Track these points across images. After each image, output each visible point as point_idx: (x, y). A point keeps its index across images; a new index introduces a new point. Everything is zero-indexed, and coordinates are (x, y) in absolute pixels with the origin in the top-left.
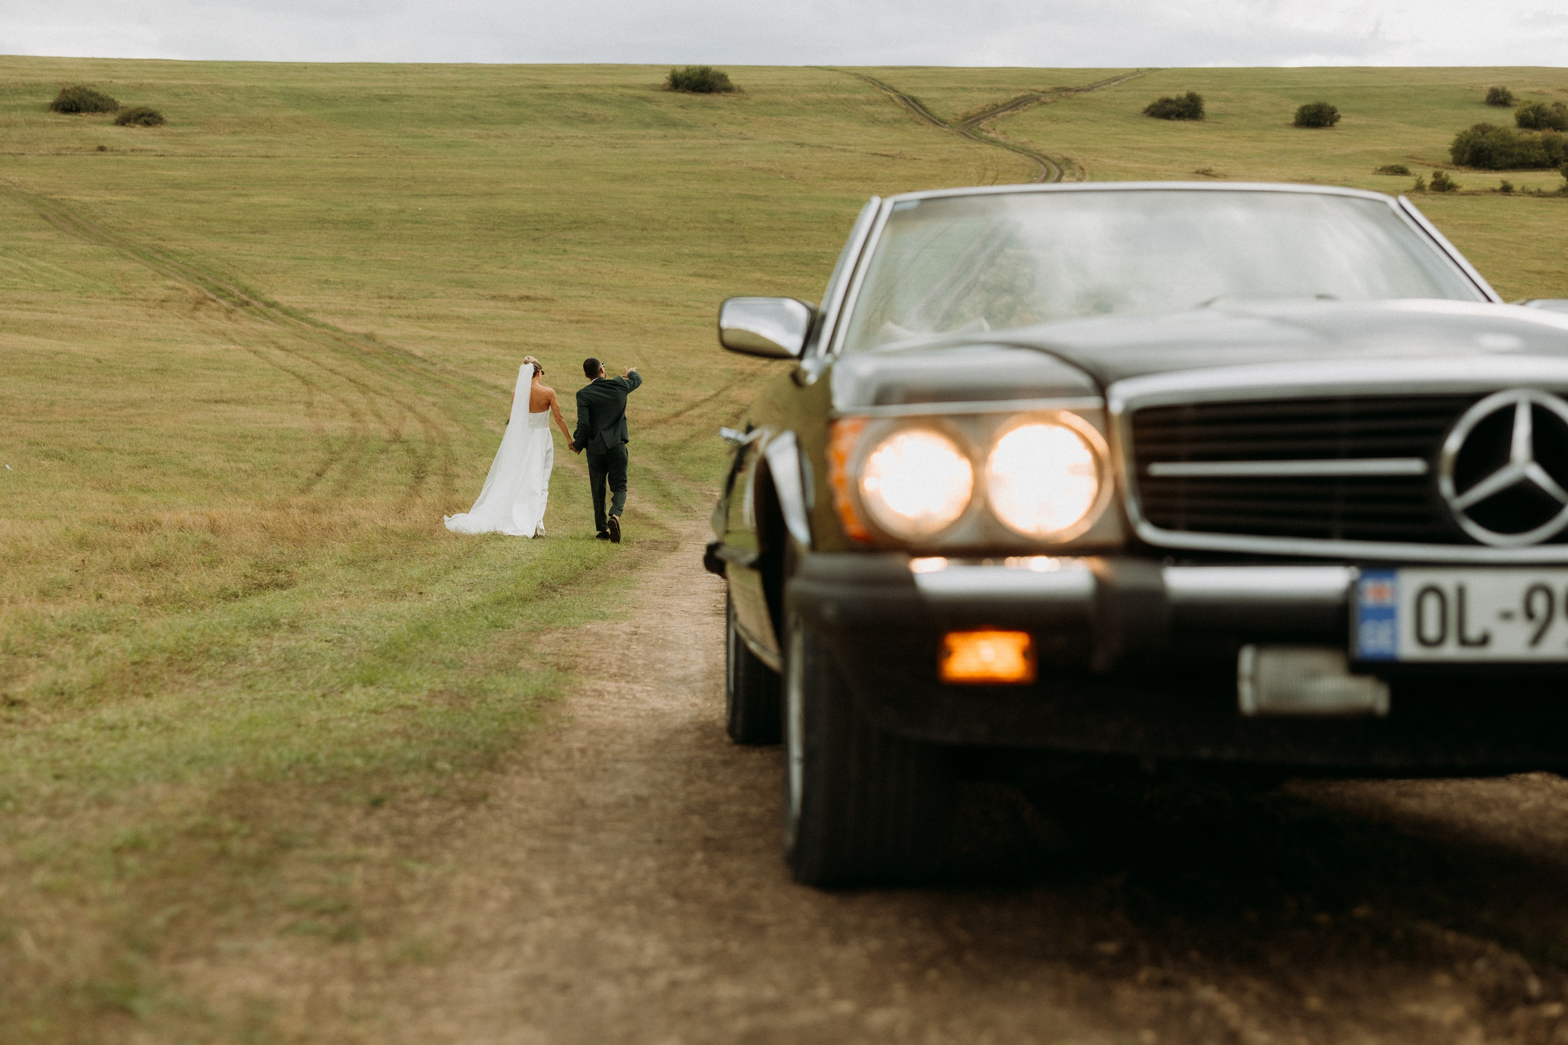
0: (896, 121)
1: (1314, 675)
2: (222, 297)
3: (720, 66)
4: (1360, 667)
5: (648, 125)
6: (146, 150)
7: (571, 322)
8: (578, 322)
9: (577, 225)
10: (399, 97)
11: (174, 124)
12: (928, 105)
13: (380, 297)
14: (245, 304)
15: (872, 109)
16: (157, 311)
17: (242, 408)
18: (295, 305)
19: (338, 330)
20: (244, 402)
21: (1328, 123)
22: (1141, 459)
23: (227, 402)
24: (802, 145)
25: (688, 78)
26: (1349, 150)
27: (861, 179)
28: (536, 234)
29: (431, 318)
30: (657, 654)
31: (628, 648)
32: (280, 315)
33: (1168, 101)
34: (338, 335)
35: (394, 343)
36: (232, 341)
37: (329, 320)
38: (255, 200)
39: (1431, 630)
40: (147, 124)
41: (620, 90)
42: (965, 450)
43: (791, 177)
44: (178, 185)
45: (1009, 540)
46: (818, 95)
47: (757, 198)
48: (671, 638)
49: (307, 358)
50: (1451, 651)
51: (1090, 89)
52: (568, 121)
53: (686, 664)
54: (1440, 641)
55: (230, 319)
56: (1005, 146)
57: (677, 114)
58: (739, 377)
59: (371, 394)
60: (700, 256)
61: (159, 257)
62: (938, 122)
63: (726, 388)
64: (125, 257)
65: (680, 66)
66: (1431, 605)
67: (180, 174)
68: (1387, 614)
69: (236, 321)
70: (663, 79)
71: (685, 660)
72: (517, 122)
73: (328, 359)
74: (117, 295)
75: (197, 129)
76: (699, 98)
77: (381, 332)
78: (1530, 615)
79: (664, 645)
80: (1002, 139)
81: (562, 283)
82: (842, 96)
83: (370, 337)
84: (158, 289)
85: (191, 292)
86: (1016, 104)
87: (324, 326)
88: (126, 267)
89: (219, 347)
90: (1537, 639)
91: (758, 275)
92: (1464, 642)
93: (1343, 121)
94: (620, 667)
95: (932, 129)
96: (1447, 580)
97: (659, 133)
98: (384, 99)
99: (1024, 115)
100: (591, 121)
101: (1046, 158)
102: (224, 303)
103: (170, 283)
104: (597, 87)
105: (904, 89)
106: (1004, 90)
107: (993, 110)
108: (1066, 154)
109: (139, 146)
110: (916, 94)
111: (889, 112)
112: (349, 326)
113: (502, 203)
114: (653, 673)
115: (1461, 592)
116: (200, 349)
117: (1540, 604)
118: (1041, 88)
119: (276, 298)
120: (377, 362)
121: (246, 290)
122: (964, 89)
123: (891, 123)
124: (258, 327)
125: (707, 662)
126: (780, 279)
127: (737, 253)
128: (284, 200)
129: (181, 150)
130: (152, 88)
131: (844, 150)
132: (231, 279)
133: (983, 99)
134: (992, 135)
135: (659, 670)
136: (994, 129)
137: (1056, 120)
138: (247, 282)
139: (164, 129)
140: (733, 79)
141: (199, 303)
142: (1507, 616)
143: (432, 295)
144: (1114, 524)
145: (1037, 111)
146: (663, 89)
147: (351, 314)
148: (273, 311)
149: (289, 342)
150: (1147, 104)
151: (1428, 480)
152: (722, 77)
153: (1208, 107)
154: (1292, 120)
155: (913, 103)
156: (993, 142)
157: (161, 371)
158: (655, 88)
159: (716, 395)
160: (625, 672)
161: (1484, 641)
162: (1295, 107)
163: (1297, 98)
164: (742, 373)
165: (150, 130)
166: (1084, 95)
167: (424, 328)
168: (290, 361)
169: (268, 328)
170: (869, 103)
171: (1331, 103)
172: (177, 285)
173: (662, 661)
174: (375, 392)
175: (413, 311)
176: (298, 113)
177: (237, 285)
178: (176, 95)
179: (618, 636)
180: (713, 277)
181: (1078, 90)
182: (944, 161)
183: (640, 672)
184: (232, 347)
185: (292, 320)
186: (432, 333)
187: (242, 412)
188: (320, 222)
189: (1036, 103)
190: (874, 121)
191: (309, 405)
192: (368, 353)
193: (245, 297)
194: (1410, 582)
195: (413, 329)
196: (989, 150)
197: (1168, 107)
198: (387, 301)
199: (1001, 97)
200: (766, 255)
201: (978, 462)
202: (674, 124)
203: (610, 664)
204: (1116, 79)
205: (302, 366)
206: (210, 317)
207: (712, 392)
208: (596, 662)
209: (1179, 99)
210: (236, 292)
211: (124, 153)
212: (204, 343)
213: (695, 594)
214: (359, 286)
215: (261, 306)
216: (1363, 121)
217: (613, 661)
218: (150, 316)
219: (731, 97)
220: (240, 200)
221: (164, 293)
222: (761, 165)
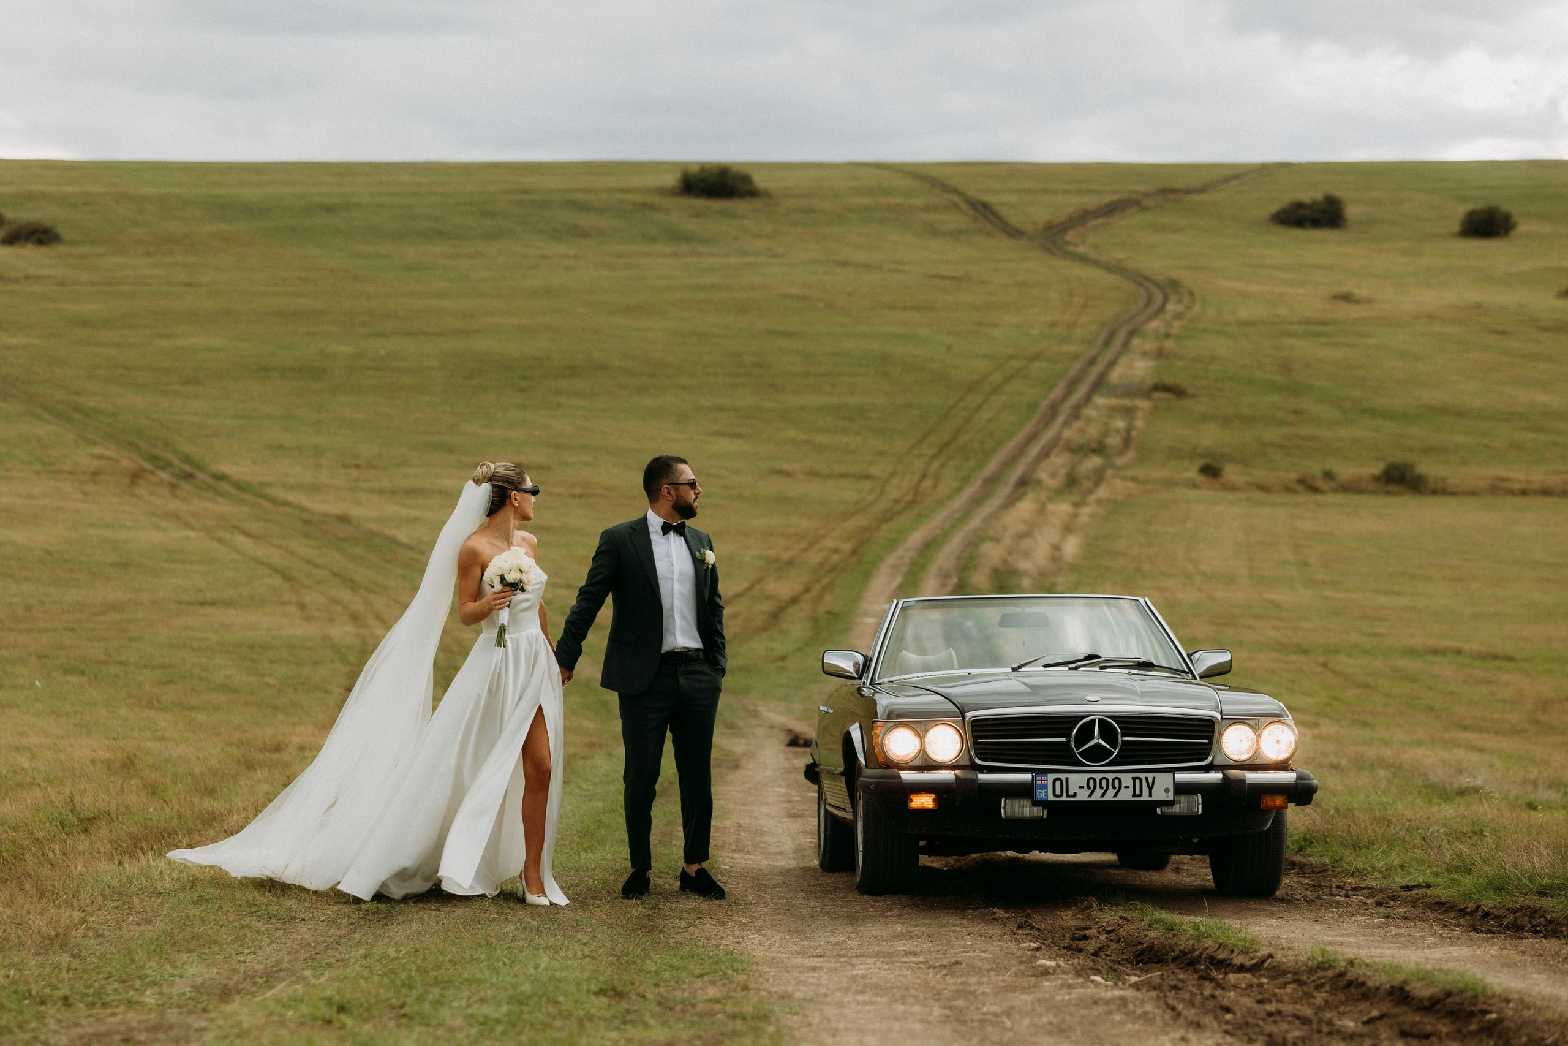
0: (961, 232)
1: (1025, 806)
2: (162, 468)
3: (743, 164)
4: (1036, 804)
5: (653, 240)
6: (43, 278)
7: (573, 496)
8: (581, 496)
9: (572, 371)
10: (347, 206)
11: (73, 243)
12: (1003, 212)
13: (345, 466)
14: (188, 477)
15: (931, 217)
16: (91, 488)
17: (232, 612)
18: (248, 478)
19: (302, 509)
20: (229, 603)
21: (1502, 231)
22: (975, 737)
23: (213, 604)
24: (844, 264)
25: (703, 180)
26: (1526, 266)
27: (918, 308)
28: (523, 383)
29: (410, 492)
30: (759, 839)
31: (739, 834)
32: (232, 490)
33: (1300, 205)
34: (307, 516)
35: (373, 526)
36: (188, 526)
37: (292, 497)
38: (182, 342)
39: (1058, 792)
40: (41, 242)
41: (619, 196)
42: (918, 734)
43: (831, 306)
44: (84, 323)
45: (935, 764)
46: (863, 201)
47: (790, 335)
48: (765, 829)
49: (279, 547)
50: (1064, 798)
51: (1203, 189)
52: (556, 235)
53: (780, 844)
54: (1061, 795)
55: (175, 496)
56: (1097, 264)
57: (690, 225)
58: (775, 565)
59: (363, 592)
60: (721, 409)
61: (78, 416)
62: (1014, 233)
63: (760, 580)
64: (39, 418)
65: (694, 163)
66: (1058, 783)
67: (87, 308)
68: (1045, 787)
69: (184, 500)
70: (671, 180)
71: (779, 842)
72: (492, 236)
73: (306, 549)
74: (38, 466)
75: (102, 249)
76: (717, 204)
77: (355, 512)
78: (1089, 788)
79: (762, 833)
80: (1093, 255)
81: (557, 446)
82: (894, 200)
83: (344, 519)
84: (85, 458)
85: (125, 463)
86: (1111, 209)
87: (285, 504)
88: (43, 430)
89: (176, 534)
90: (1090, 796)
91: (792, 433)
92: (1068, 796)
93: (1523, 228)
94: (737, 846)
95: (1005, 242)
96: (1063, 776)
97: (668, 249)
98: (329, 209)
99: (1123, 223)
100: (583, 234)
101: (1147, 279)
102: (164, 475)
103: (98, 450)
104: (591, 191)
105: (972, 191)
106: (1097, 192)
107: (1081, 218)
108: (1173, 274)
109: (32, 271)
110: (988, 198)
111: (952, 221)
112: (319, 505)
113: (483, 344)
114: (758, 849)
115: (1067, 779)
116: (157, 537)
117: (1091, 783)
118: (1142, 188)
119: (226, 468)
120: (357, 550)
121: (186, 459)
122: (1046, 191)
123: (956, 235)
124: (210, 506)
125: (794, 843)
126: (821, 439)
127: (767, 405)
128: (217, 342)
129: (85, 276)
130: (43, 196)
131: (896, 271)
132: (166, 444)
133: (1070, 204)
134: (1081, 250)
135: (763, 848)
136: (1081, 241)
137: (1161, 229)
138: (187, 448)
139: (61, 249)
140: (760, 181)
141: (136, 477)
142: (1082, 787)
143: (405, 463)
144: (966, 757)
145: (1137, 218)
146: (673, 193)
147: (313, 489)
148: (225, 486)
149: (254, 527)
150: (1274, 208)
151: (1068, 743)
152: (746, 179)
153: (1351, 211)
154: (1456, 227)
155: (983, 210)
156: (1083, 259)
157: (124, 565)
158: (662, 191)
159: (750, 588)
160: (741, 848)
161: (1075, 795)
162: (1460, 211)
163: (1464, 199)
164: (777, 560)
165: (44, 250)
166: (1196, 198)
167: (403, 505)
168: (260, 551)
169: (222, 507)
170: (928, 209)
171: (1506, 207)
172: (107, 453)
173: (765, 843)
174: (366, 589)
175: (386, 484)
176: (223, 227)
177: (176, 452)
178: (74, 206)
179: (730, 828)
180: (739, 436)
181: (1188, 191)
182: (1021, 284)
183: (751, 849)
184: (192, 534)
185: (248, 497)
186: (415, 513)
187: (234, 616)
188: (264, 370)
189: (1135, 209)
190: (934, 232)
191: (302, 606)
192: (345, 540)
193: (187, 468)
194: (1051, 777)
195: (391, 508)
196: (1078, 271)
197: (1301, 212)
198: (354, 472)
199: (1091, 201)
200: (803, 408)
201: (921, 737)
202: (685, 238)
203: (730, 844)
204: (1236, 177)
205: (276, 557)
206: (153, 494)
207: (745, 585)
208: (721, 843)
209: (1314, 203)
210: (176, 461)
211: (16, 281)
212: (158, 529)
213: (768, 803)
214: (319, 452)
215: (208, 480)
216: (1545, 228)
217: (732, 842)
218: (85, 494)
219: (757, 204)
220: (165, 343)
221: (94, 464)
222: (795, 291)
